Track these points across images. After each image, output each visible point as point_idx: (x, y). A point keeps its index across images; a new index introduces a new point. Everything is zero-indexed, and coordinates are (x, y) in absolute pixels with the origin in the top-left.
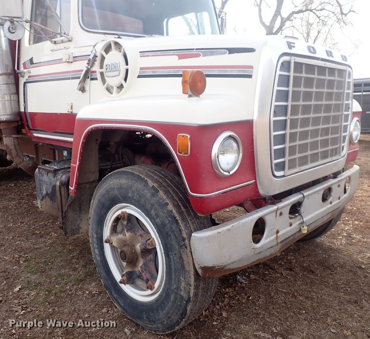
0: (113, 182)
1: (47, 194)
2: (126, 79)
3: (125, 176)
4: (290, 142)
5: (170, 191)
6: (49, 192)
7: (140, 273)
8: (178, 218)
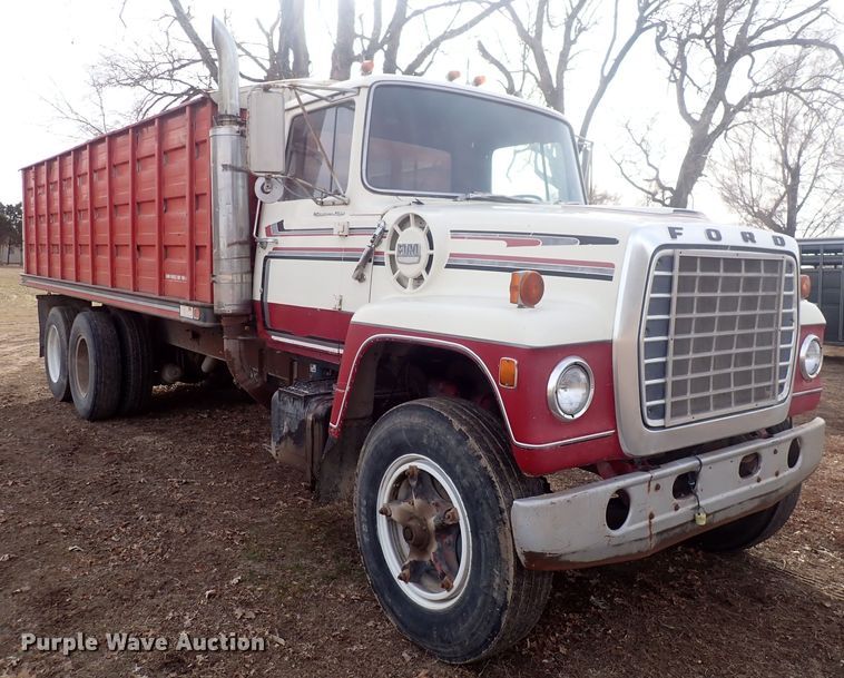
0: (399, 420)
1: (290, 433)
2: (428, 268)
3: (418, 413)
4: (673, 375)
5: (485, 438)
6: (293, 431)
7: (433, 565)
8: (494, 479)
